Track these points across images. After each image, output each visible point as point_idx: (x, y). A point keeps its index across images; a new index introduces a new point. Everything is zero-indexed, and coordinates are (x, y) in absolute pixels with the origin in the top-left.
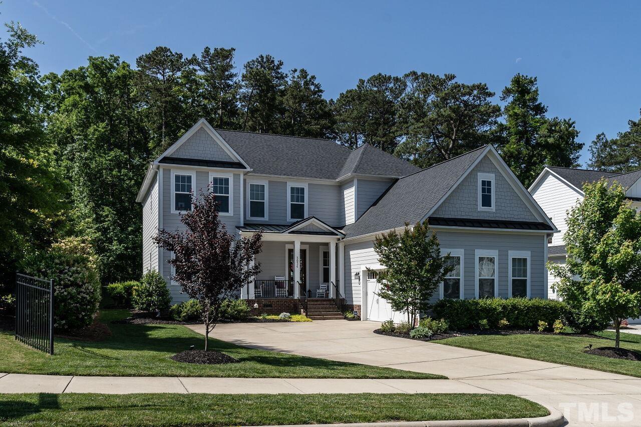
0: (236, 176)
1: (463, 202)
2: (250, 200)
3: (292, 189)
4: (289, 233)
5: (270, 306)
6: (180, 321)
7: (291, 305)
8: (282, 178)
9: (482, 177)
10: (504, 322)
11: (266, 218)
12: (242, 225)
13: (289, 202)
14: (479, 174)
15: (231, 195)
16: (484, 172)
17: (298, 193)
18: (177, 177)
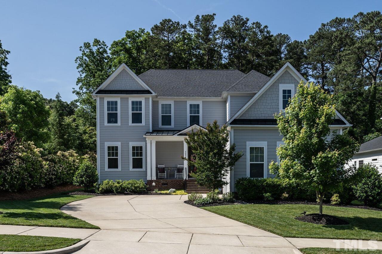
0: (147, 99)
1: (266, 107)
2: (161, 115)
3: (191, 105)
4: (178, 135)
5: (167, 184)
6: (99, 194)
7: (181, 183)
8: (183, 98)
9: (282, 87)
10: (286, 195)
11: (172, 126)
12: (151, 131)
13: (189, 115)
14: (280, 85)
15: (143, 112)
16: (284, 83)
17: (195, 108)
18: (108, 102)
